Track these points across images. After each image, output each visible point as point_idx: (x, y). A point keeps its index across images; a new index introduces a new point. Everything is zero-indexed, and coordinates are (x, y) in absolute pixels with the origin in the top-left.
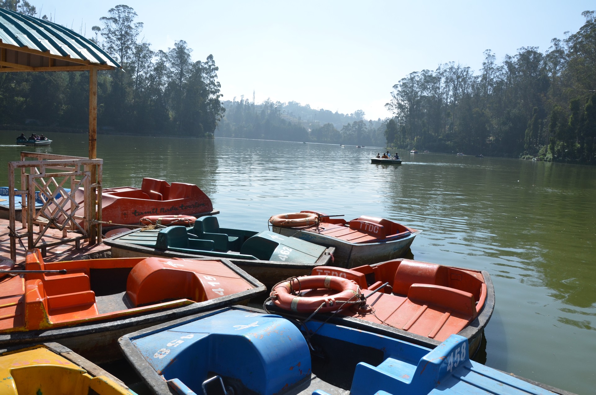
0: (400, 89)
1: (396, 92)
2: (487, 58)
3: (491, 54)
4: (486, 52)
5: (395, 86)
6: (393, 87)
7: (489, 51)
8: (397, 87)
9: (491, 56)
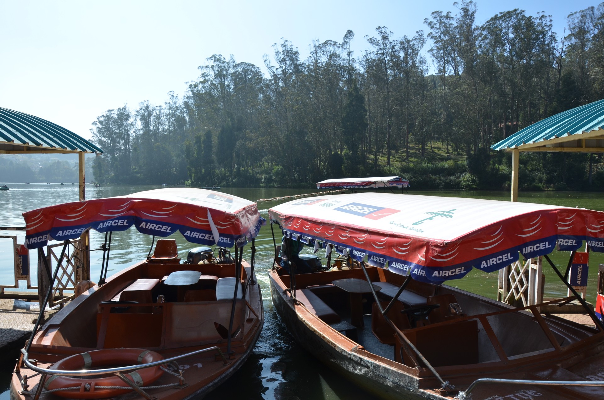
0: (99, 125)
1: (95, 130)
2: (171, 98)
3: (175, 95)
4: (170, 93)
5: (94, 123)
6: (92, 124)
7: (172, 93)
8: (96, 124)
9: (175, 96)
